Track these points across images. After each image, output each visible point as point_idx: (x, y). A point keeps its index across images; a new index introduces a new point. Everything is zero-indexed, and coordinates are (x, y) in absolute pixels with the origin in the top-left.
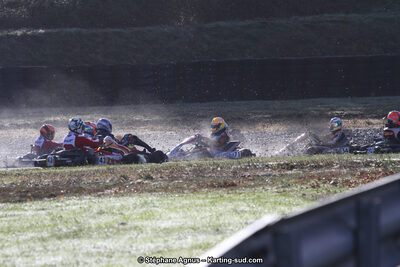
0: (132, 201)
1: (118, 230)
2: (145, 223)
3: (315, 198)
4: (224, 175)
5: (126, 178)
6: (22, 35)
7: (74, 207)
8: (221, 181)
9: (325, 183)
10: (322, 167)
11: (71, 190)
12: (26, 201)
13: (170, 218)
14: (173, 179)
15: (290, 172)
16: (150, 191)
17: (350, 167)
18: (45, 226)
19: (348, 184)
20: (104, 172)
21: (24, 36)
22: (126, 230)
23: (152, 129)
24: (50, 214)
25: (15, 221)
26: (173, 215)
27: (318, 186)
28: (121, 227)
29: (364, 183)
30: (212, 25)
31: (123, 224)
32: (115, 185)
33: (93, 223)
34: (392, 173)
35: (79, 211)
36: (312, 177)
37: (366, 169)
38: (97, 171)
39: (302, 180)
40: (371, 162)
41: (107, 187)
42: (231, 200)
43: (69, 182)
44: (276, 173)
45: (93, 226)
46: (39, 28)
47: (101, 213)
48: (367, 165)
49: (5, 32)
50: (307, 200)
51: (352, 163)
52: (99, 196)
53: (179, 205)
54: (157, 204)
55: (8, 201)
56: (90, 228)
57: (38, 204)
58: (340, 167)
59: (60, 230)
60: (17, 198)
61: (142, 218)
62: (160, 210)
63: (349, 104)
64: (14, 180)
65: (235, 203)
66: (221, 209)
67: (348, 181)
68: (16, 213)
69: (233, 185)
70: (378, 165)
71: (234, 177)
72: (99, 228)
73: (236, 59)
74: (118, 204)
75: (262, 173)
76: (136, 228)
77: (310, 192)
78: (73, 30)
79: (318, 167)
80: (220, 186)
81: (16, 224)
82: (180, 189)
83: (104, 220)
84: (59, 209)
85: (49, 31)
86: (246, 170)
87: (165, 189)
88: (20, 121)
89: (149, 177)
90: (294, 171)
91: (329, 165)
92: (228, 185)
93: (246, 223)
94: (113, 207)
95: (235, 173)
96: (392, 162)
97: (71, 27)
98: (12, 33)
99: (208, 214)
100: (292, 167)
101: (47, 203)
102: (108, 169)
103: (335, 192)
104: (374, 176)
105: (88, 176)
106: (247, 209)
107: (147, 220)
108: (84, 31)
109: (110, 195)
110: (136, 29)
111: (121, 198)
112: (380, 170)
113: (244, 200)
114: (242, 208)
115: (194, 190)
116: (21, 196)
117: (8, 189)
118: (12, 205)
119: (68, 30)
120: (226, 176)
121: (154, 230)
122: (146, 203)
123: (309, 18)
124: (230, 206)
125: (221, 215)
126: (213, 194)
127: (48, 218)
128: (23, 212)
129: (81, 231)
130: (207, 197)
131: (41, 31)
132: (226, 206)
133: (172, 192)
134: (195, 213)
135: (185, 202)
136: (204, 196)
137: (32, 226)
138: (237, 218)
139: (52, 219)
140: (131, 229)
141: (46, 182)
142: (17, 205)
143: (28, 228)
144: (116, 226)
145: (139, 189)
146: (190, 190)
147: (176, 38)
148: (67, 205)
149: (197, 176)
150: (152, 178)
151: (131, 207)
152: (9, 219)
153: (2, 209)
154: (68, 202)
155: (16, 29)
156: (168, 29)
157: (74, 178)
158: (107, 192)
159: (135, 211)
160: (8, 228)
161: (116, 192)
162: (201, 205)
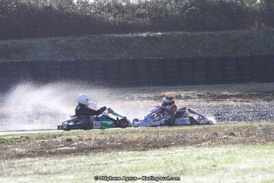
0: (220, 150)
1: (211, 170)
2: (229, 165)
5: (216, 134)
6: (146, 37)
7: (181, 154)
11: (179, 143)
12: (148, 150)
13: (247, 162)
14: (249, 135)
16: (233, 144)
18: (160, 167)
20: (201, 130)
21: (148, 37)
22: (215, 170)
23: (235, 101)
24: (164, 159)
25: (140, 163)
26: (248, 160)
28: (213, 168)
31: (214, 166)
32: (209, 139)
33: (194, 165)
35: (184, 156)
38: (197, 130)
41: (204, 141)
43: (177, 137)
45: (194, 168)
46: (157, 32)
47: (199, 158)
49: (135, 35)
52: (198, 146)
53: (252, 153)
54: (238, 152)
55: (136, 150)
56: (191, 168)
57: (156, 152)
59: (171, 170)
60: (142, 148)
61: (227, 162)
62: (240, 157)
64: (140, 135)
68: (141, 158)
72: (198, 168)
74: (211, 152)
76: (223, 169)
78: (181, 33)
81: (141, 166)
82: (253, 142)
83: (201, 163)
84: (170, 155)
85: (165, 33)
87: (244, 142)
88: (145, 95)
89: (232, 134)
94: (207, 155)
97: (180, 31)
98: (140, 35)
101: (162, 151)
102: (205, 128)
105: (191, 133)
107: (230, 163)
108: (189, 33)
109: (205, 146)
110: (224, 32)
111: (213, 148)
115: (264, 143)
116: (145, 147)
117: (137, 142)
118: (138, 153)
119: (177, 33)
121: (235, 170)
122: (230, 151)
127: (163, 161)
128: (146, 158)
129: (185, 170)
131: (159, 34)
133: (248, 144)
134: (264, 159)
135: (257, 151)
136: (270, 147)
137: (152, 167)
139: (166, 163)
140: (220, 169)
141: (162, 137)
142: (142, 152)
143: (149, 168)
144: (209, 167)
145: (225, 142)
146: (260, 143)
147: (252, 38)
148: (176, 153)
149: (266, 133)
150: (234, 135)
151: (220, 155)
152: (136, 162)
153: (132, 155)
154: (176, 151)
155: (142, 32)
156: (246, 32)
157: (181, 135)
158: (203, 144)
159: (223, 157)
160: (136, 168)
161: (209, 144)
162: (268, 154)
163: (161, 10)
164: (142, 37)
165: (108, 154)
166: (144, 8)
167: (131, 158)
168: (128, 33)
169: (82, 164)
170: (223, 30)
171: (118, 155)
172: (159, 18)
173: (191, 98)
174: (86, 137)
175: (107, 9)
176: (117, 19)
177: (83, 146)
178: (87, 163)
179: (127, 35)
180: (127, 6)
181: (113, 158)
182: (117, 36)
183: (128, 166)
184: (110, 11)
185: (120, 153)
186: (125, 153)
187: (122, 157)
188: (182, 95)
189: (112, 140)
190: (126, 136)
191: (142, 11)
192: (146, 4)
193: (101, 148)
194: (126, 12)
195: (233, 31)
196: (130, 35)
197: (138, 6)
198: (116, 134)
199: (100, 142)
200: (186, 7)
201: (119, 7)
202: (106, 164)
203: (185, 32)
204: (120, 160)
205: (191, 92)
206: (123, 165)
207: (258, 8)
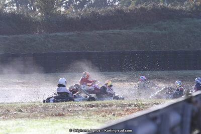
0: (11, 122)
3: (104, 122)
4: (58, 110)
5: (8, 111)
8: (57, 113)
9: (109, 114)
10: (107, 106)
14: (32, 111)
15: (91, 109)
16: (21, 118)
17: (121, 107)
19: (120, 115)
23: (22, 87)
26: (32, 130)
27: (105, 116)
29: (128, 114)
30: (53, 34)
32: (3, 115)
34: (142, 109)
36: (103, 111)
37: (130, 108)
39: (97, 113)
40: (132, 104)
42: (62, 123)
44: (84, 109)
48: (130, 105)
50: (100, 123)
51: (123, 104)
53: (35, 125)
54: (24, 124)
58: (117, 106)
61: (16, 131)
62: (26, 127)
63: (121, 75)
65: (64, 124)
66: (57, 127)
67: (120, 114)
69: (63, 115)
70: (135, 106)
71: (63, 111)
73: (65, 52)
74: (5, 124)
75: (77, 109)
77: (101, 119)
79: (105, 106)
80: (56, 115)
82: (36, 117)
86: (69, 107)
87: (29, 117)
89: (20, 111)
90: (93, 108)
91: (111, 105)
92: (60, 115)
94: (2, 126)
95: (64, 109)
96: (142, 104)
99: (50, 129)
100: (93, 106)
103: (114, 119)
104: (133, 111)
107: (19, 132)
110: (14, 36)
111: (6, 121)
112: (136, 108)
113: (68, 122)
115: (43, 117)
120: (59, 110)
122: (19, 124)
123: (101, 32)
124: (61, 125)
125: (57, 130)
126: (53, 119)
130: (49, 121)
132: (59, 125)
133: (32, 118)
134: (43, 129)
135: (38, 123)
136: (48, 120)
138: (64, 132)
145: (15, 116)
146: (41, 117)
147: (35, 41)
149: (45, 110)
150: (22, 111)
151: (11, 126)
156: (31, 36)
159: (13, 128)
161: (3, 118)
162: (47, 125)
170: (13, 34)
195: (21, 35)
207: (39, 19)
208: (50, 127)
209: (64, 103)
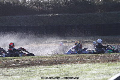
0: (84, 65)
1: (80, 74)
2: (88, 72)
5: (82, 58)
6: (51, 16)
7: (67, 67)
8: (111, 59)
11: (66, 62)
13: (96, 70)
14: (96, 59)
16: (90, 62)
18: (58, 72)
20: (75, 57)
21: (52, 16)
24: (59, 69)
25: (49, 71)
26: (96, 69)
28: (81, 73)
30: (108, 13)
31: (81, 72)
32: (79, 60)
33: (72, 72)
35: (68, 68)
38: (74, 56)
41: (77, 61)
42: (114, 65)
43: (65, 59)
45: (73, 73)
46: (56, 14)
47: (75, 69)
49: (46, 15)
52: (74, 64)
53: (98, 67)
54: (92, 66)
57: (56, 66)
59: (63, 74)
61: (87, 70)
62: (92, 68)
64: (49, 59)
65: (115, 66)
66: (111, 68)
68: (49, 68)
69: (115, 61)
72: (74, 73)
73: (115, 23)
74: (80, 66)
76: (85, 73)
78: (67, 14)
80: (111, 61)
81: (49, 72)
82: (98, 62)
83: (76, 71)
84: (62, 67)
85: (59, 14)
86: (118, 56)
87: (94, 62)
89: (89, 58)
92: (113, 61)
93: (119, 72)
94: (78, 67)
95: (115, 57)
97: (66, 13)
98: (49, 15)
99: (107, 69)
101: (59, 66)
102: (77, 56)
105: (71, 58)
106: (119, 68)
108: (70, 14)
109: (77, 63)
111: (81, 64)
113: (118, 65)
114: (117, 68)
115: (103, 62)
116: (51, 64)
117: (47, 62)
118: (48, 66)
120: (112, 58)
121: (91, 74)
122: (88, 66)
124: (114, 67)
125: (111, 70)
126: (108, 63)
127: (59, 70)
128: (52, 68)
129: (69, 74)
131: (57, 14)
132: (112, 67)
133: (96, 63)
134: (103, 69)
135: (100, 66)
136: (106, 64)
137: (54, 72)
138: (116, 71)
139: (60, 71)
141: (58, 59)
142: (50, 66)
143: (53, 73)
144: (79, 73)
145: (86, 62)
146: (101, 62)
147: (97, 17)
148: (65, 66)
149: (104, 58)
152: (47, 70)
153: (45, 67)
154: (65, 65)
155: (50, 14)
156: (95, 14)
157: (67, 58)
158: (76, 62)
159: (85, 68)
160: (47, 73)
161: (79, 63)
162: (105, 67)
163: (58, 4)
164: (49, 16)
165: (35, 67)
166: (50, 3)
167: (45, 69)
168: (43, 14)
169: (24, 71)
170: (85, 13)
171: (39, 67)
172: (57, 8)
173: (71, 43)
174: (25, 59)
175: (34, 4)
176: (39, 8)
177: (24, 64)
178: (26, 71)
179: (43, 15)
180: (43, 2)
181: (37, 69)
182: (38, 15)
183: (44, 72)
184: (35, 4)
185: (40, 66)
186: (42, 66)
187: (41, 68)
188: (67, 41)
189: (37, 61)
190: (43, 59)
191: (50, 5)
192: (51, 2)
193: (32, 64)
194: (42, 5)
195: (89, 14)
196: (44, 15)
197: (48, 3)
198: (38, 58)
199: (31, 62)
200: (69, 3)
201: (39, 3)
202: (34, 71)
203: (68, 14)
204: (40, 70)
205: (71, 40)
206: (41, 72)
207: (100, 3)
208: (107, 68)
209: (115, 54)
